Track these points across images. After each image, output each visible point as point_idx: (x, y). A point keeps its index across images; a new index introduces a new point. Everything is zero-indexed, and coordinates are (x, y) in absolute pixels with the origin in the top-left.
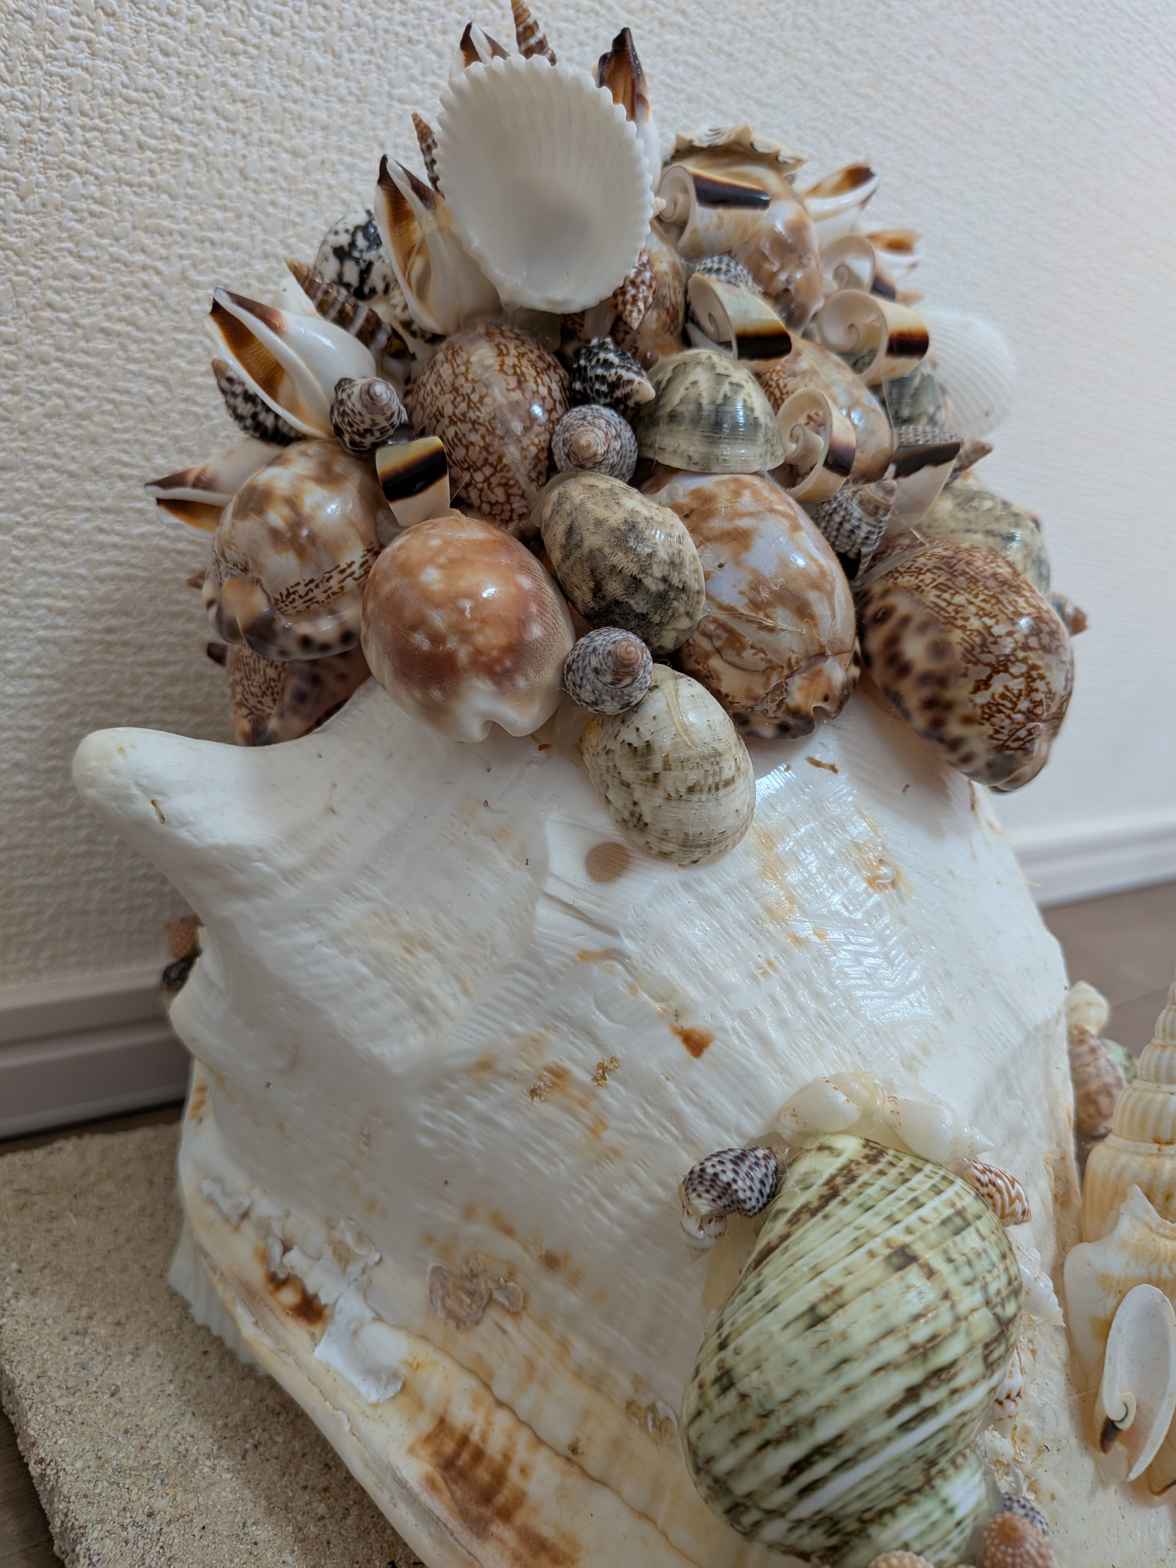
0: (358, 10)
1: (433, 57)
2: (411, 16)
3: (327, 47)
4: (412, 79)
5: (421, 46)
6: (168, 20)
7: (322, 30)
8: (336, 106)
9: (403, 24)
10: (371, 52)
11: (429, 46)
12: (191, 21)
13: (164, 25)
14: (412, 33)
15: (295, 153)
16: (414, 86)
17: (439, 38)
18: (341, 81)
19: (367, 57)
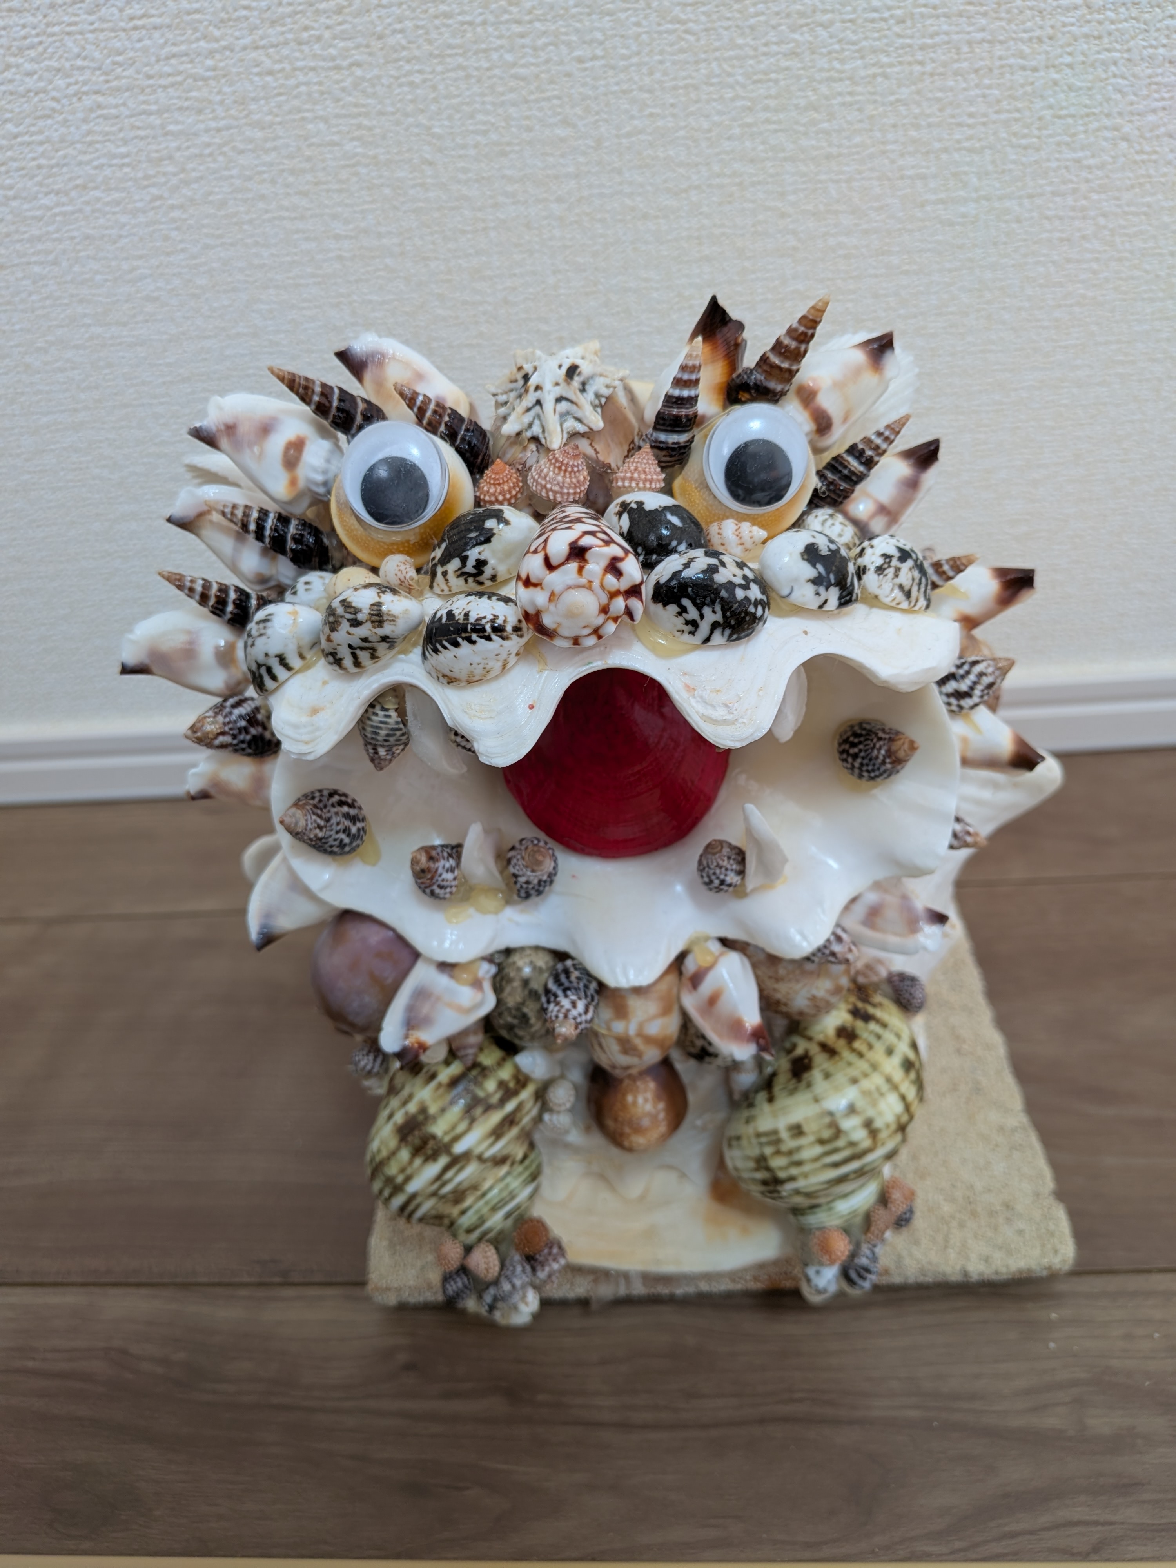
0: (581, 90)
1: (646, 95)
2: (622, 76)
3: (565, 122)
4: (632, 117)
5: (635, 92)
6: (462, 152)
7: (559, 114)
8: (581, 159)
9: (617, 84)
10: (597, 113)
11: (641, 89)
12: (476, 146)
13: (460, 156)
14: (625, 87)
15: (559, 200)
16: (636, 122)
17: (647, 80)
18: (580, 142)
19: (597, 117)
